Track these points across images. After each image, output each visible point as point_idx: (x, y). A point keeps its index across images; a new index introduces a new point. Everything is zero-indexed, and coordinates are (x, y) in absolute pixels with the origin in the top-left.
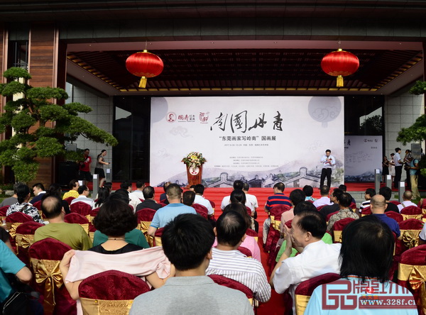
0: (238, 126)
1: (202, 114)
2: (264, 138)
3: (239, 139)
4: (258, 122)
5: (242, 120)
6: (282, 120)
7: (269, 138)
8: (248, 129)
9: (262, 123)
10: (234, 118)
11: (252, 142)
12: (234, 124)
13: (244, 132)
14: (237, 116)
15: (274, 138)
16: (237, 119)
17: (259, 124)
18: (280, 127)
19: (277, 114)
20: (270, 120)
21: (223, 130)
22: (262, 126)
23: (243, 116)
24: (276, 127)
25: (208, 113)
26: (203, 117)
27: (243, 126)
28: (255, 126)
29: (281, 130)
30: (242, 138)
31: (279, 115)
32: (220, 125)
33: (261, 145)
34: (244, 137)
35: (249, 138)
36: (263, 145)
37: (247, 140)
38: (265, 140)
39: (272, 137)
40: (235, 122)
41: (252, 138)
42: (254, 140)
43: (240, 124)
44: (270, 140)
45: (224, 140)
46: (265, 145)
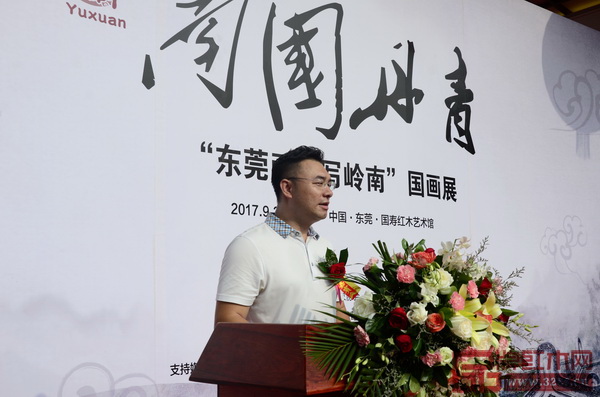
0: (302, 92)
2: (418, 184)
4: (391, 89)
5: (321, 49)
6: (471, 95)
8: (346, 116)
9: (399, 98)
12: (282, 72)
13: (331, 134)
15: (450, 190)
16: (295, 42)
18: (465, 132)
19: (455, 66)
21: (225, 97)
23: (324, 29)
24: (455, 133)
27: (326, 91)
29: (470, 148)
31: (463, 67)
32: (207, 59)
33: (406, 221)
34: (331, 166)
35: (353, 174)
36: (417, 220)
37: (346, 184)
38: (422, 195)
39: (445, 183)
40: (288, 61)
41: (369, 175)
42: (376, 187)
43: (313, 76)
44: (439, 196)
45: (229, 174)
46: (421, 223)
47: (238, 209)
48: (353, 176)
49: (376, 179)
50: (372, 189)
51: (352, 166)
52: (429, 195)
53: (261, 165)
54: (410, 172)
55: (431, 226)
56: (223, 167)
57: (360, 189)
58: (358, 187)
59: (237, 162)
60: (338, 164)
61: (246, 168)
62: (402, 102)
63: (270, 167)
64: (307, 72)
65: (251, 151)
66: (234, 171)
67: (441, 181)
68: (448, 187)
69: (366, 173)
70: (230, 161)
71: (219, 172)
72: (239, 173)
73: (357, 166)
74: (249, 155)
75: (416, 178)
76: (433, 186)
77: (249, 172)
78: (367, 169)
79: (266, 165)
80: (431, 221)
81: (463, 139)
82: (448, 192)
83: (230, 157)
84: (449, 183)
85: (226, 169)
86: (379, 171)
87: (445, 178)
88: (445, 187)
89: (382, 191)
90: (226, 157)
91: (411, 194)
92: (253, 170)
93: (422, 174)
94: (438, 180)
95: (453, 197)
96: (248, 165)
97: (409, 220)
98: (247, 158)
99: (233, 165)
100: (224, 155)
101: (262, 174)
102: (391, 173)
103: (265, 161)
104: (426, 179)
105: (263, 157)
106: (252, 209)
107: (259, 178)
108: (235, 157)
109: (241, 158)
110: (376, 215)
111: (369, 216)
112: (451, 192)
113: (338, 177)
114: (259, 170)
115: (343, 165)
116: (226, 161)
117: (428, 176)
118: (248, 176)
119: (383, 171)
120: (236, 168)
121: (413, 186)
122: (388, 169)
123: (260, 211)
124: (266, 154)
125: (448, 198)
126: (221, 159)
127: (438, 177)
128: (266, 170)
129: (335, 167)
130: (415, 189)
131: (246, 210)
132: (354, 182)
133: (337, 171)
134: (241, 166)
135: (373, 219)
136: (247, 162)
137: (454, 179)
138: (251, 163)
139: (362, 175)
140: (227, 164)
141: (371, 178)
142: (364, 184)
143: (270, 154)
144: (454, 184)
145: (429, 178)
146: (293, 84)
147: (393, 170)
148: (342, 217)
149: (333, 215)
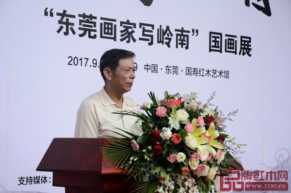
3: (128, 35)
15: (246, 47)
30: (138, 33)
33: (205, 73)
34: (147, 28)
35: (164, 33)
36: (215, 71)
37: (158, 42)
38: (221, 51)
39: (242, 41)
41: (177, 35)
42: (182, 44)
44: (235, 52)
45: (66, 33)
46: (218, 74)
47: (73, 61)
48: (164, 36)
49: (183, 38)
50: (179, 46)
51: (164, 28)
52: (226, 51)
53: (91, 26)
54: (211, 33)
55: (227, 77)
56: (61, 28)
57: (169, 46)
58: (168, 44)
59: (73, 24)
60: (153, 26)
61: (80, 29)
63: (98, 28)
65: (84, 16)
66: (70, 31)
67: (238, 40)
68: (245, 45)
69: (174, 33)
70: (67, 23)
71: (59, 31)
72: (74, 33)
73: (168, 28)
74: (82, 18)
75: (216, 38)
76: (231, 44)
77: (82, 32)
78: (176, 30)
79: (95, 26)
80: (227, 73)
81: (262, 3)
82: (244, 48)
83: (67, 20)
84: (245, 41)
85: (64, 30)
86: (186, 31)
87: (242, 37)
88: (241, 44)
89: (187, 48)
90: (64, 20)
91: (210, 50)
92: (85, 30)
93: (221, 34)
94: (235, 39)
95: (248, 53)
96: (82, 27)
97: (208, 71)
98: (81, 21)
99: (70, 27)
100: (62, 18)
101: (92, 34)
102: (195, 34)
103: (95, 23)
104: (224, 38)
105: (93, 20)
106: (84, 61)
107: (90, 37)
108: (71, 20)
109: (76, 21)
110: (182, 67)
111: (175, 68)
112: (246, 49)
113: (152, 36)
114: (90, 31)
115: (157, 27)
116: (64, 23)
117: (226, 35)
118: (81, 36)
119: (189, 32)
120: (72, 29)
121: (213, 44)
122: (193, 30)
123: (90, 63)
124: (95, 18)
125: (244, 54)
126: (60, 22)
127: (236, 37)
128: (95, 31)
129: (150, 28)
130: (215, 46)
131: (80, 62)
132: (165, 41)
133: (151, 32)
134: (76, 28)
135: (179, 71)
136: (80, 24)
137: (250, 38)
138: (84, 25)
139: (172, 35)
140: (64, 26)
141: (179, 37)
142: (173, 43)
143: (98, 18)
144: (250, 42)
145: (227, 38)
147: (197, 31)
148: (154, 68)
149: (147, 67)
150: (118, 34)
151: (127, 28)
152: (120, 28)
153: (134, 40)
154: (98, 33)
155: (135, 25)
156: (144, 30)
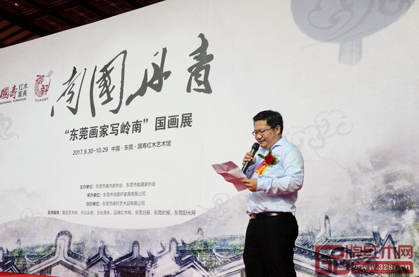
0: (105, 97)
1: (40, 78)
2: (160, 124)
3: (104, 133)
4: (151, 77)
5: (115, 77)
6: (211, 57)
7: (173, 122)
8: (124, 100)
9: (157, 78)
10: (99, 75)
11: (133, 138)
12: (97, 91)
13: (115, 111)
14: (104, 69)
15: (187, 120)
16: (103, 78)
17: (151, 84)
18: (206, 82)
19: (199, 43)
20: (179, 65)
21: (74, 111)
22: (158, 88)
23: (117, 65)
24: (194, 85)
25: (51, 73)
26: (40, 86)
27: (115, 94)
28: (141, 92)
29: (208, 90)
30: (109, 130)
31: (205, 43)
32: (70, 99)
33: (152, 145)
34: (115, 126)
36: (159, 143)
37: (121, 132)
38: (164, 128)
39: (183, 117)
40: (100, 87)
42: (136, 130)
43: (110, 89)
44: (177, 127)
45: (74, 140)
46: (161, 144)
47: (76, 152)
48: (125, 128)
49: (137, 127)
50: (134, 132)
51: (125, 123)
52: (169, 127)
54: (157, 118)
55: (169, 145)
56: (72, 138)
58: (127, 133)
60: (118, 124)
61: (80, 136)
62: (156, 82)
63: (89, 133)
64: (108, 87)
65: (82, 129)
66: (75, 138)
67: (180, 117)
68: (185, 119)
69: (131, 125)
71: (70, 140)
72: (77, 138)
73: (127, 123)
75: (160, 120)
78: (133, 123)
80: (169, 142)
81: (202, 87)
82: (185, 122)
83: (75, 133)
84: (186, 117)
86: (139, 122)
87: (183, 115)
88: (183, 120)
89: (140, 132)
91: (156, 130)
92: (82, 136)
93: (165, 117)
94: (177, 117)
95: (189, 125)
97: (154, 144)
98: (80, 132)
99: (75, 136)
100: (73, 133)
101: (85, 137)
104: (167, 119)
106: (80, 152)
107: (84, 139)
109: (78, 132)
110: (136, 144)
111: (131, 146)
112: (187, 122)
113: (117, 130)
114: (84, 135)
117: (169, 117)
118: (80, 139)
119: (141, 121)
122: (144, 120)
124: (88, 128)
125: (185, 126)
126: (71, 135)
130: (159, 126)
131: (78, 152)
132: (125, 131)
133: (117, 127)
134: (78, 136)
135: (134, 147)
137: (191, 114)
138: (82, 133)
140: (73, 136)
141: (134, 126)
142: (130, 131)
144: (191, 116)
146: (101, 95)
147: (147, 120)
148: (118, 148)
149: (113, 149)
150: (99, 133)
151: (103, 129)
152: (100, 130)
153: (107, 135)
154: (88, 136)
155: (108, 126)
156: (113, 128)
